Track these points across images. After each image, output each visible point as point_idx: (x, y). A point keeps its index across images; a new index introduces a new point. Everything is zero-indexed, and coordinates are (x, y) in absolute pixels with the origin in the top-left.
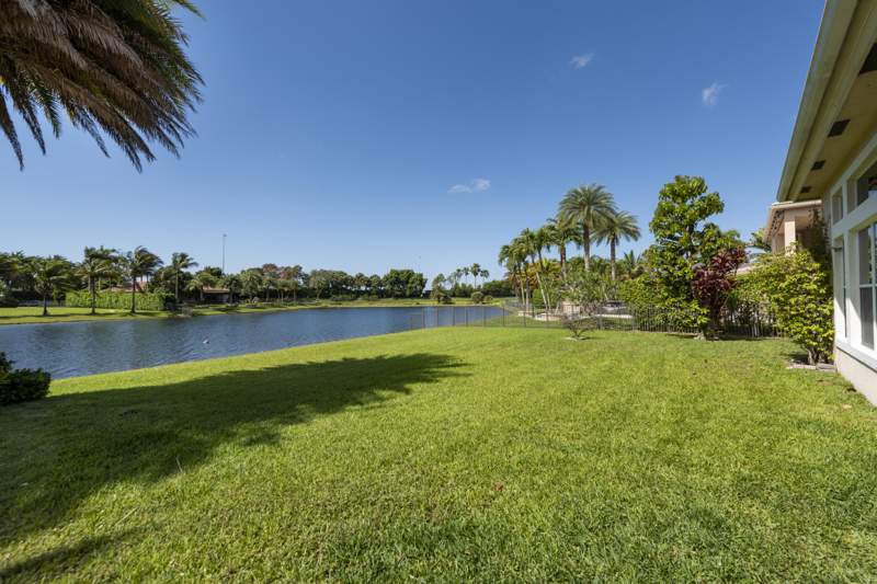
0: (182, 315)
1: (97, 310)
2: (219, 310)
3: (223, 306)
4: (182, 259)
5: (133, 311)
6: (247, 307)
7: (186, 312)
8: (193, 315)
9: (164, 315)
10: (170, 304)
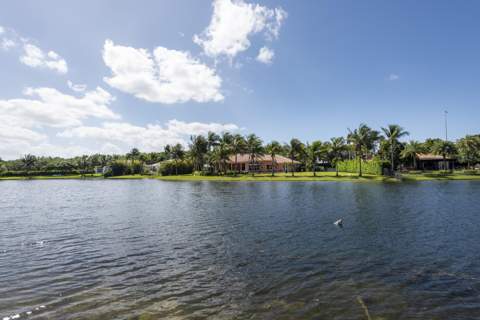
0: (394, 180)
1: (339, 174)
2: (432, 176)
3: (436, 173)
4: (394, 131)
5: (360, 176)
6: (466, 174)
7: (397, 177)
8: (404, 180)
9: (380, 178)
10: (386, 169)
